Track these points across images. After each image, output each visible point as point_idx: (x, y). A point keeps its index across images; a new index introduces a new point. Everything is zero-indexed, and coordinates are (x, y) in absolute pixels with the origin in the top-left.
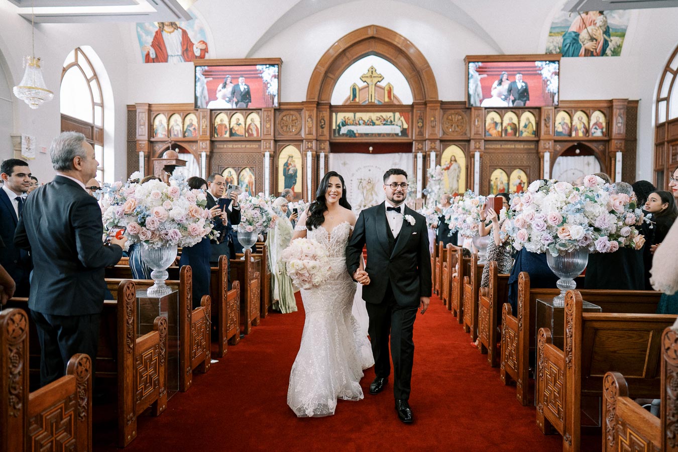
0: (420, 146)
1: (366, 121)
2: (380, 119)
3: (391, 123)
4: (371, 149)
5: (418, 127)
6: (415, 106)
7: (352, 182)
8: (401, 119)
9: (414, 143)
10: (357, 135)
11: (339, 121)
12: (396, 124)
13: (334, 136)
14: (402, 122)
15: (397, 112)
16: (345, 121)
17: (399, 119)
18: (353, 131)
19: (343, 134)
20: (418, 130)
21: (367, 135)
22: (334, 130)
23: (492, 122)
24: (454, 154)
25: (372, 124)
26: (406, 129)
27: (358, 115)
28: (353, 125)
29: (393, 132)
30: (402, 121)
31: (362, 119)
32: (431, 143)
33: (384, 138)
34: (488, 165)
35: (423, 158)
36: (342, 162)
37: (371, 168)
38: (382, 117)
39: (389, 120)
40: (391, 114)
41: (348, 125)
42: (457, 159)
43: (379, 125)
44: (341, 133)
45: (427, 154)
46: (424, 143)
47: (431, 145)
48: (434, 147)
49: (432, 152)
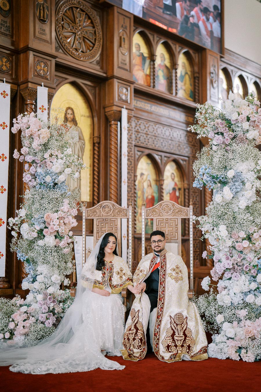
23: (138, 53)
24: (72, 106)
32: (39, 62)
34: (134, 143)
42: (77, 119)
45: (30, 87)
46: (14, 57)
47: (38, 67)
48: (43, 74)
49: (42, 86)
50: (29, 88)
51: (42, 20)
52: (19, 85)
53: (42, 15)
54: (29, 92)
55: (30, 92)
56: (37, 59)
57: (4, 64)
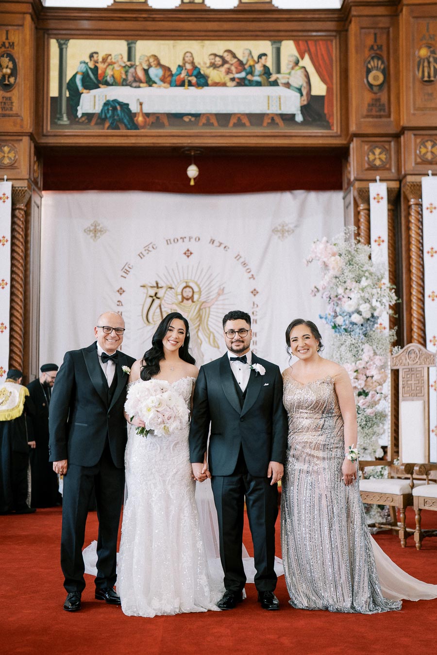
0: (378, 156)
1: (174, 70)
2: (225, 62)
3: (268, 79)
4: (193, 171)
5: (371, 85)
6: (355, 11)
7: (122, 298)
8: (301, 64)
9: (351, 146)
10: (140, 119)
11: (73, 68)
12: (282, 78)
13: (53, 123)
14: (307, 76)
15: (288, 38)
16: (96, 68)
17: (297, 63)
18: (125, 106)
19: (89, 116)
20: (368, 97)
21: (176, 117)
22: (52, 98)
25: (194, 80)
26: (320, 98)
27: (145, 48)
28: (124, 83)
29: (274, 110)
30: (304, 68)
31: (159, 64)
32: (423, 144)
33: (240, 131)
35: (390, 201)
36: (88, 224)
37: (193, 246)
38: (234, 56)
39: (258, 68)
40: (264, 46)
41: (107, 84)
43: (224, 85)
44: (79, 114)
45: (409, 182)
46: (392, 144)
47: (421, 150)
48: (432, 159)
49: (428, 175)
50: (408, 184)
51: (426, 81)
52: (400, 181)
53: (426, 74)
54: (409, 188)
55: (411, 188)
56: (418, 141)
57: (377, 157)
